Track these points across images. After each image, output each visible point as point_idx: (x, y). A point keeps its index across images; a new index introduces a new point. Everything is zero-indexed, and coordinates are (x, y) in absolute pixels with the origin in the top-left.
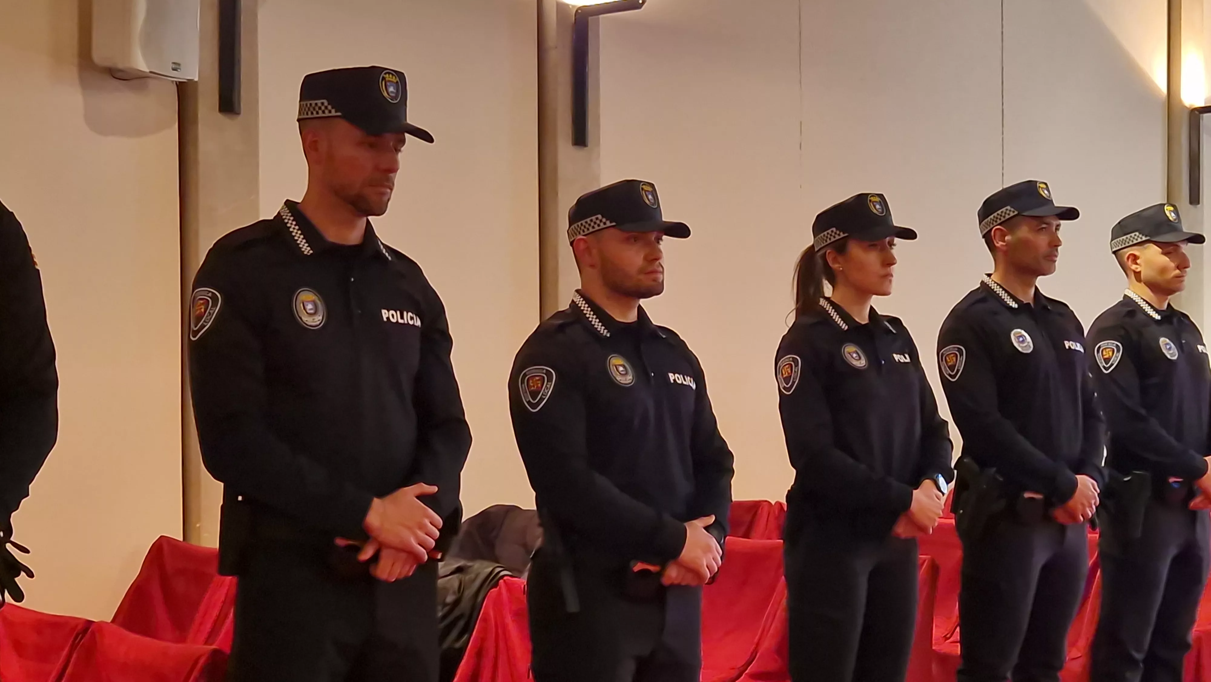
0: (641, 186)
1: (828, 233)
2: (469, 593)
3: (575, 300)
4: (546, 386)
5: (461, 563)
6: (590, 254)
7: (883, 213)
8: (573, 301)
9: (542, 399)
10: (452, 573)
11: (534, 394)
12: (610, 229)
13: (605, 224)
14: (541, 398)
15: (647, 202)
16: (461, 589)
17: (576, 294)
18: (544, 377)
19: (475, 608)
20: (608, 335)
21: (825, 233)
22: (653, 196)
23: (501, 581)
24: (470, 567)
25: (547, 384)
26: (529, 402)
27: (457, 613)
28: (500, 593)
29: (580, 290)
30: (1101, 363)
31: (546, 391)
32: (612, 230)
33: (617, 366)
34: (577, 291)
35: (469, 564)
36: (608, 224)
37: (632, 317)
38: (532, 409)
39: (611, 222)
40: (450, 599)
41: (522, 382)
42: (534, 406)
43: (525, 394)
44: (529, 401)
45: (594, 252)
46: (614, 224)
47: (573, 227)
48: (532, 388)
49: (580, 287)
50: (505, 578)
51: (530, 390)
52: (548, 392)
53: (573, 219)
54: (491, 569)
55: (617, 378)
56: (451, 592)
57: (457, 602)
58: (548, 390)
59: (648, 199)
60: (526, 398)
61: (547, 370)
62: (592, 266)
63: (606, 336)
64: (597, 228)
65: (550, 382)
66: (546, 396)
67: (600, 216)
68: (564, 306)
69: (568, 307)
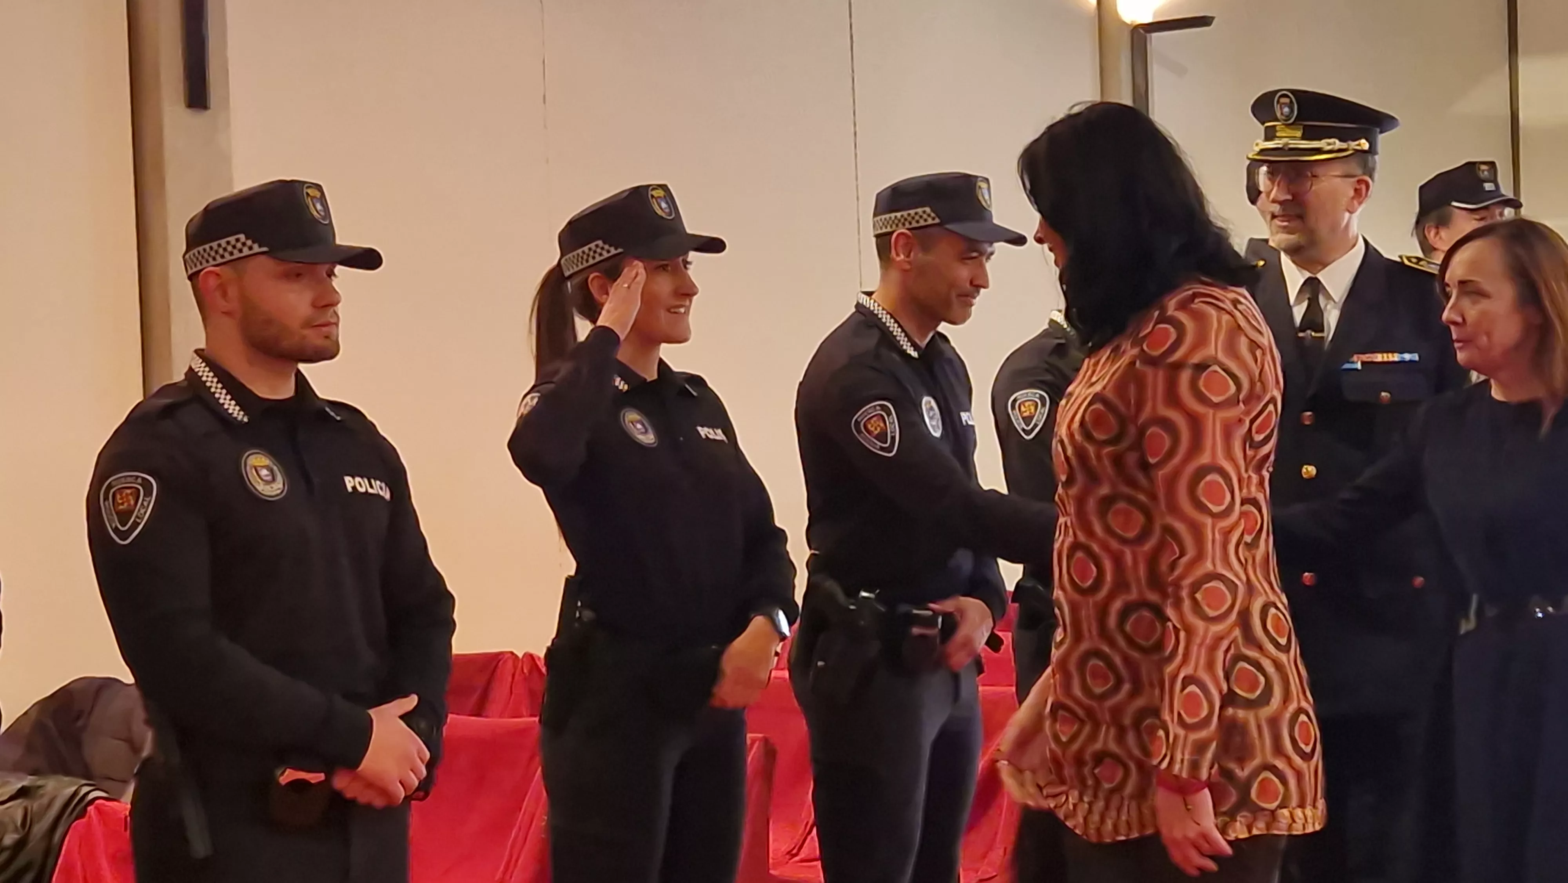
0: (305, 191)
1: (590, 249)
2: (40, 828)
3: (193, 367)
4: (142, 504)
5: (27, 781)
6: (224, 294)
7: (670, 215)
8: (191, 369)
9: (136, 525)
10: (11, 798)
11: (124, 517)
12: (259, 255)
13: (251, 248)
14: (134, 521)
15: (315, 213)
16: (27, 822)
17: (195, 355)
18: (138, 490)
19: (50, 852)
20: (246, 420)
21: (586, 249)
22: (322, 205)
23: (91, 808)
24: (40, 787)
25: (143, 500)
26: (116, 530)
27: (20, 861)
28: (89, 825)
29: (203, 350)
30: (1019, 424)
31: (142, 511)
32: (263, 258)
33: (259, 469)
34: (199, 352)
35: (39, 783)
36: (256, 249)
37: (287, 391)
38: (121, 539)
39: (260, 246)
40: (9, 839)
41: (106, 498)
42: (124, 535)
43: (110, 517)
44: (116, 527)
45: (232, 292)
46: (265, 249)
47: (191, 253)
48: (121, 507)
49: (202, 345)
50: (97, 802)
51: (117, 510)
52: (145, 513)
53: (193, 242)
54: (74, 789)
55: (258, 487)
56: (11, 827)
57: (20, 845)
58: (145, 510)
59: (316, 209)
60: (111, 523)
61: (143, 479)
62: (227, 313)
63: (242, 421)
64: (237, 254)
65: (148, 497)
66: (142, 519)
67: (242, 237)
68: (179, 376)
69: (183, 377)
